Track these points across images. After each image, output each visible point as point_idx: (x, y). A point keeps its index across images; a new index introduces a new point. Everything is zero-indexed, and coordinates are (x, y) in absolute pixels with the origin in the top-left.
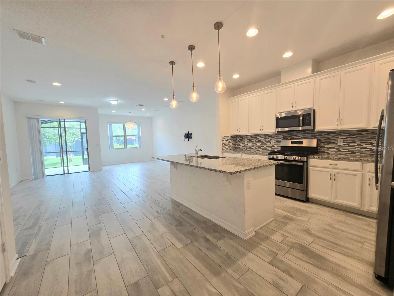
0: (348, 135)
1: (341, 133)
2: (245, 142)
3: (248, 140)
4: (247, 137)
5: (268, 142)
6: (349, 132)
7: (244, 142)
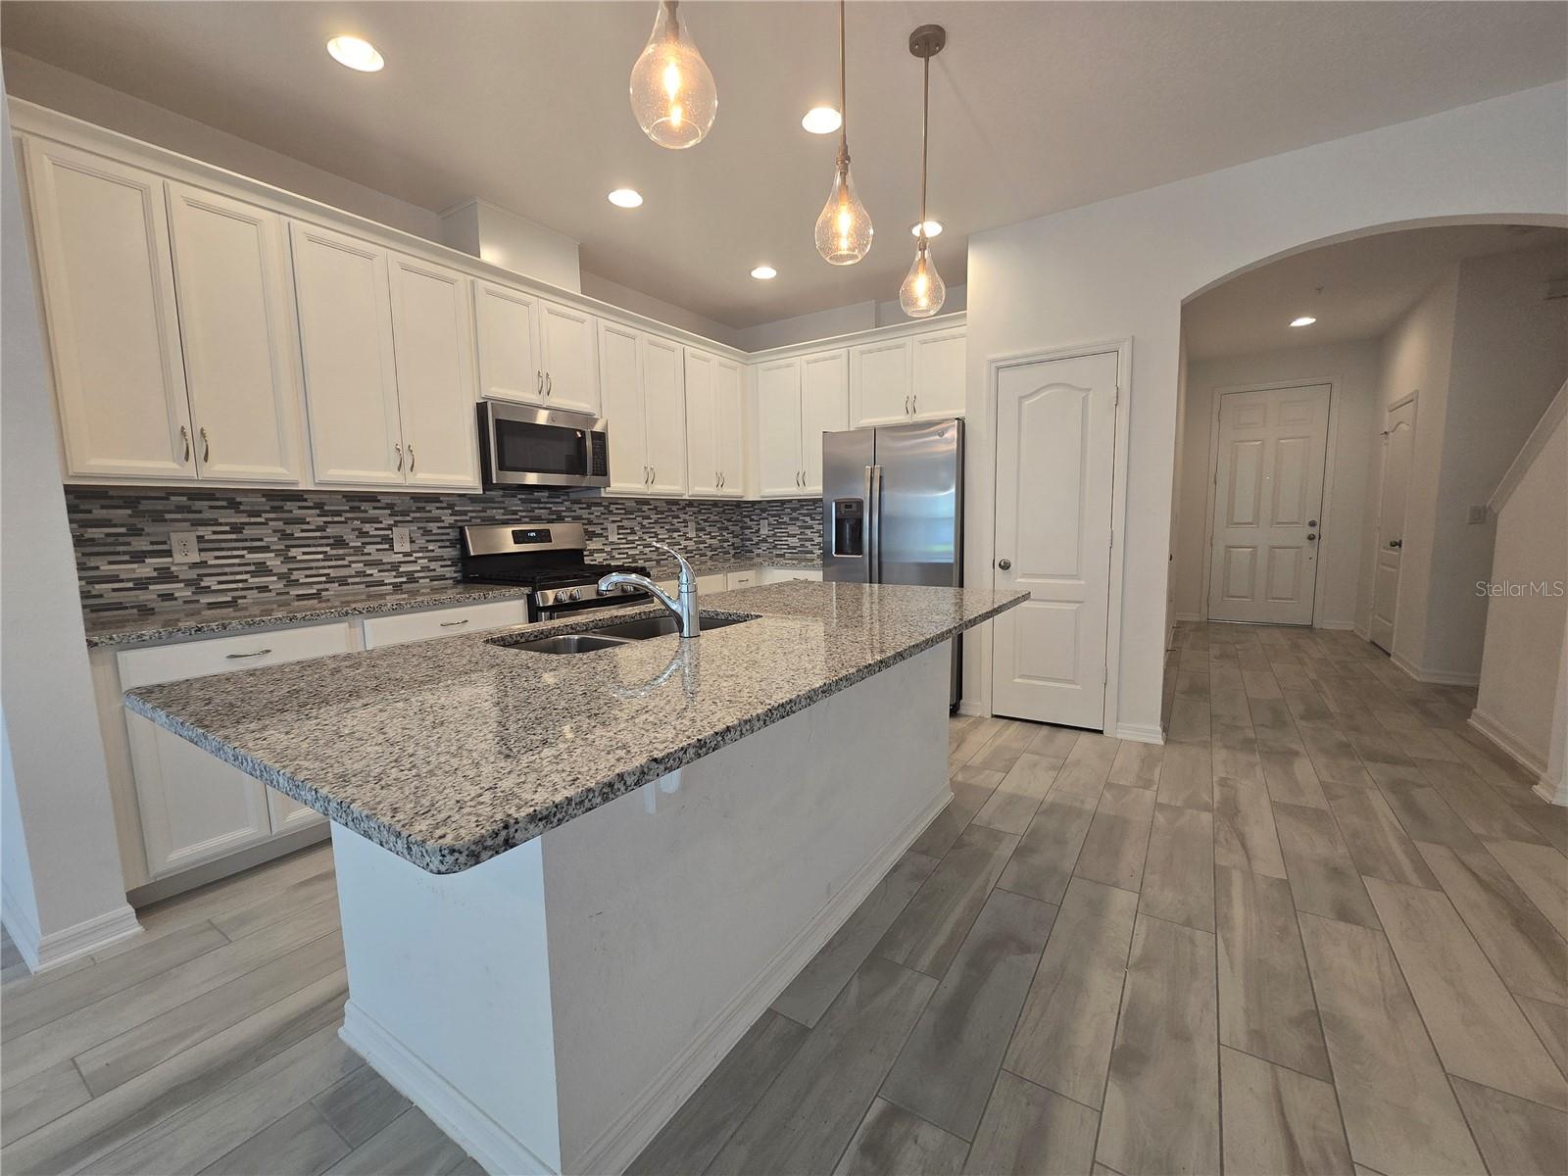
0: (623, 511)
1: (612, 507)
2: (176, 547)
3: (203, 531)
4: (180, 509)
5: (379, 540)
6: (623, 504)
7: (165, 543)
